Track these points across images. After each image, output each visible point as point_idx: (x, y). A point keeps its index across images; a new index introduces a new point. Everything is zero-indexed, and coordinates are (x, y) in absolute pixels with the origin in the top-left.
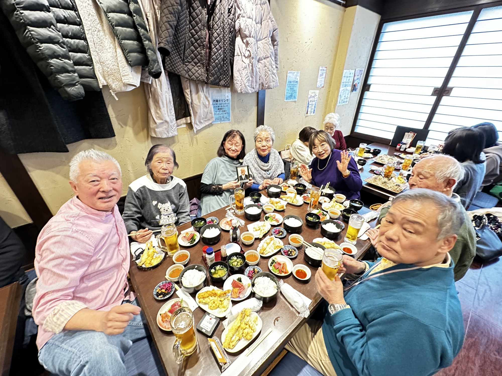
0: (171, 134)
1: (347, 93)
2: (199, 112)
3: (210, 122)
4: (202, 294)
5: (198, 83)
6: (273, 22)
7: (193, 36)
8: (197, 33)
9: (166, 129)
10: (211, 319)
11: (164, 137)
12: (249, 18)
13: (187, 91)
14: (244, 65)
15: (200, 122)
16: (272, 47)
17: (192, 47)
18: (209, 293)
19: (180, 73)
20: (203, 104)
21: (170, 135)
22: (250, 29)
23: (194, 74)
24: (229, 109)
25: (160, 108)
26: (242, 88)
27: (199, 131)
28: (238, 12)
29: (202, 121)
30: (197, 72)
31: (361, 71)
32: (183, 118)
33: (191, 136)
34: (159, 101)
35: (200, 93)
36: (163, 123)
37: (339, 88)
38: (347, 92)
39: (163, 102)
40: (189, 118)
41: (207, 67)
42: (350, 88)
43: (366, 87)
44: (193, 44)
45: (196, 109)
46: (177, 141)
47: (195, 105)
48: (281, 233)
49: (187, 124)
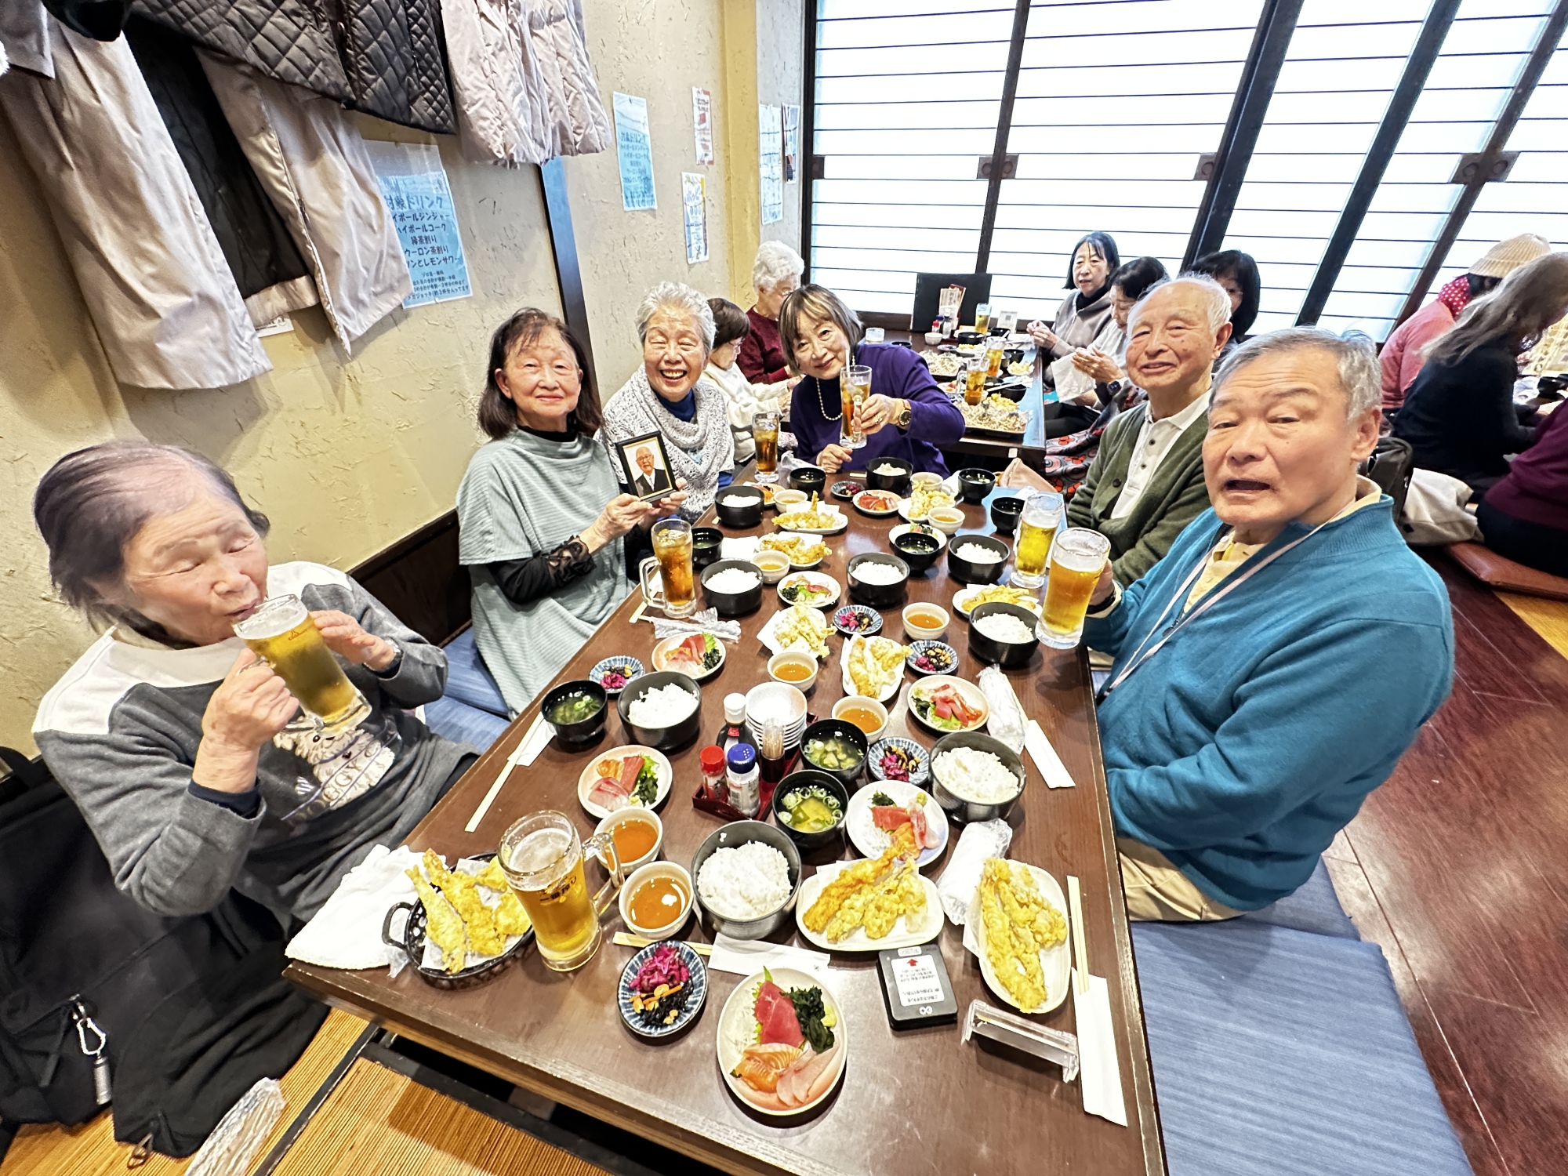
0: (242, 366)
2: (343, 250)
3: (397, 298)
4: (820, 909)
5: (307, 104)
9: (214, 341)
10: (913, 963)
11: (217, 384)
13: (263, 142)
14: (494, 36)
15: (358, 302)
18: (834, 892)
19: (210, 36)
20: (356, 212)
21: (243, 373)
23: (284, 52)
24: (454, 241)
25: (154, 229)
26: (510, 140)
27: (360, 343)
29: (363, 295)
30: (294, 40)
32: (268, 284)
33: (328, 375)
34: (134, 184)
35: (330, 157)
36: (189, 309)
38: (776, 180)
39: (159, 192)
40: (302, 282)
41: (333, 24)
43: (813, 167)
45: (325, 236)
46: (271, 405)
47: (315, 217)
48: (866, 621)
49: (296, 314)
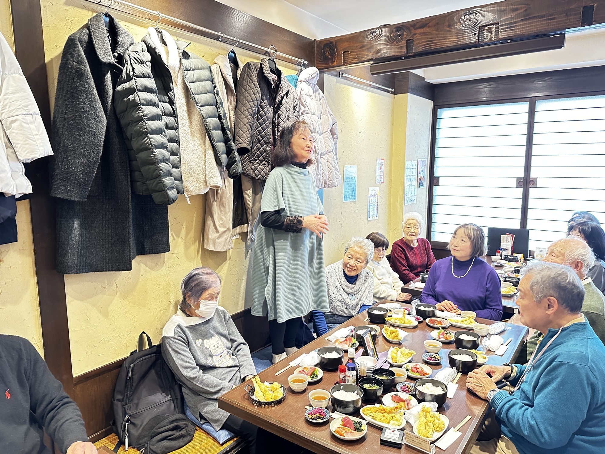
1: (413, 189)
6: (331, 116)
7: (260, 133)
8: (264, 131)
12: (313, 114)
13: (248, 192)
16: (332, 141)
17: (259, 145)
22: (315, 125)
23: (260, 173)
28: (303, 109)
30: (262, 170)
31: (424, 161)
37: (404, 183)
38: (413, 187)
40: (246, 225)
42: (415, 183)
43: (433, 181)
44: (259, 142)
47: (254, 209)
49: (241, 233)
